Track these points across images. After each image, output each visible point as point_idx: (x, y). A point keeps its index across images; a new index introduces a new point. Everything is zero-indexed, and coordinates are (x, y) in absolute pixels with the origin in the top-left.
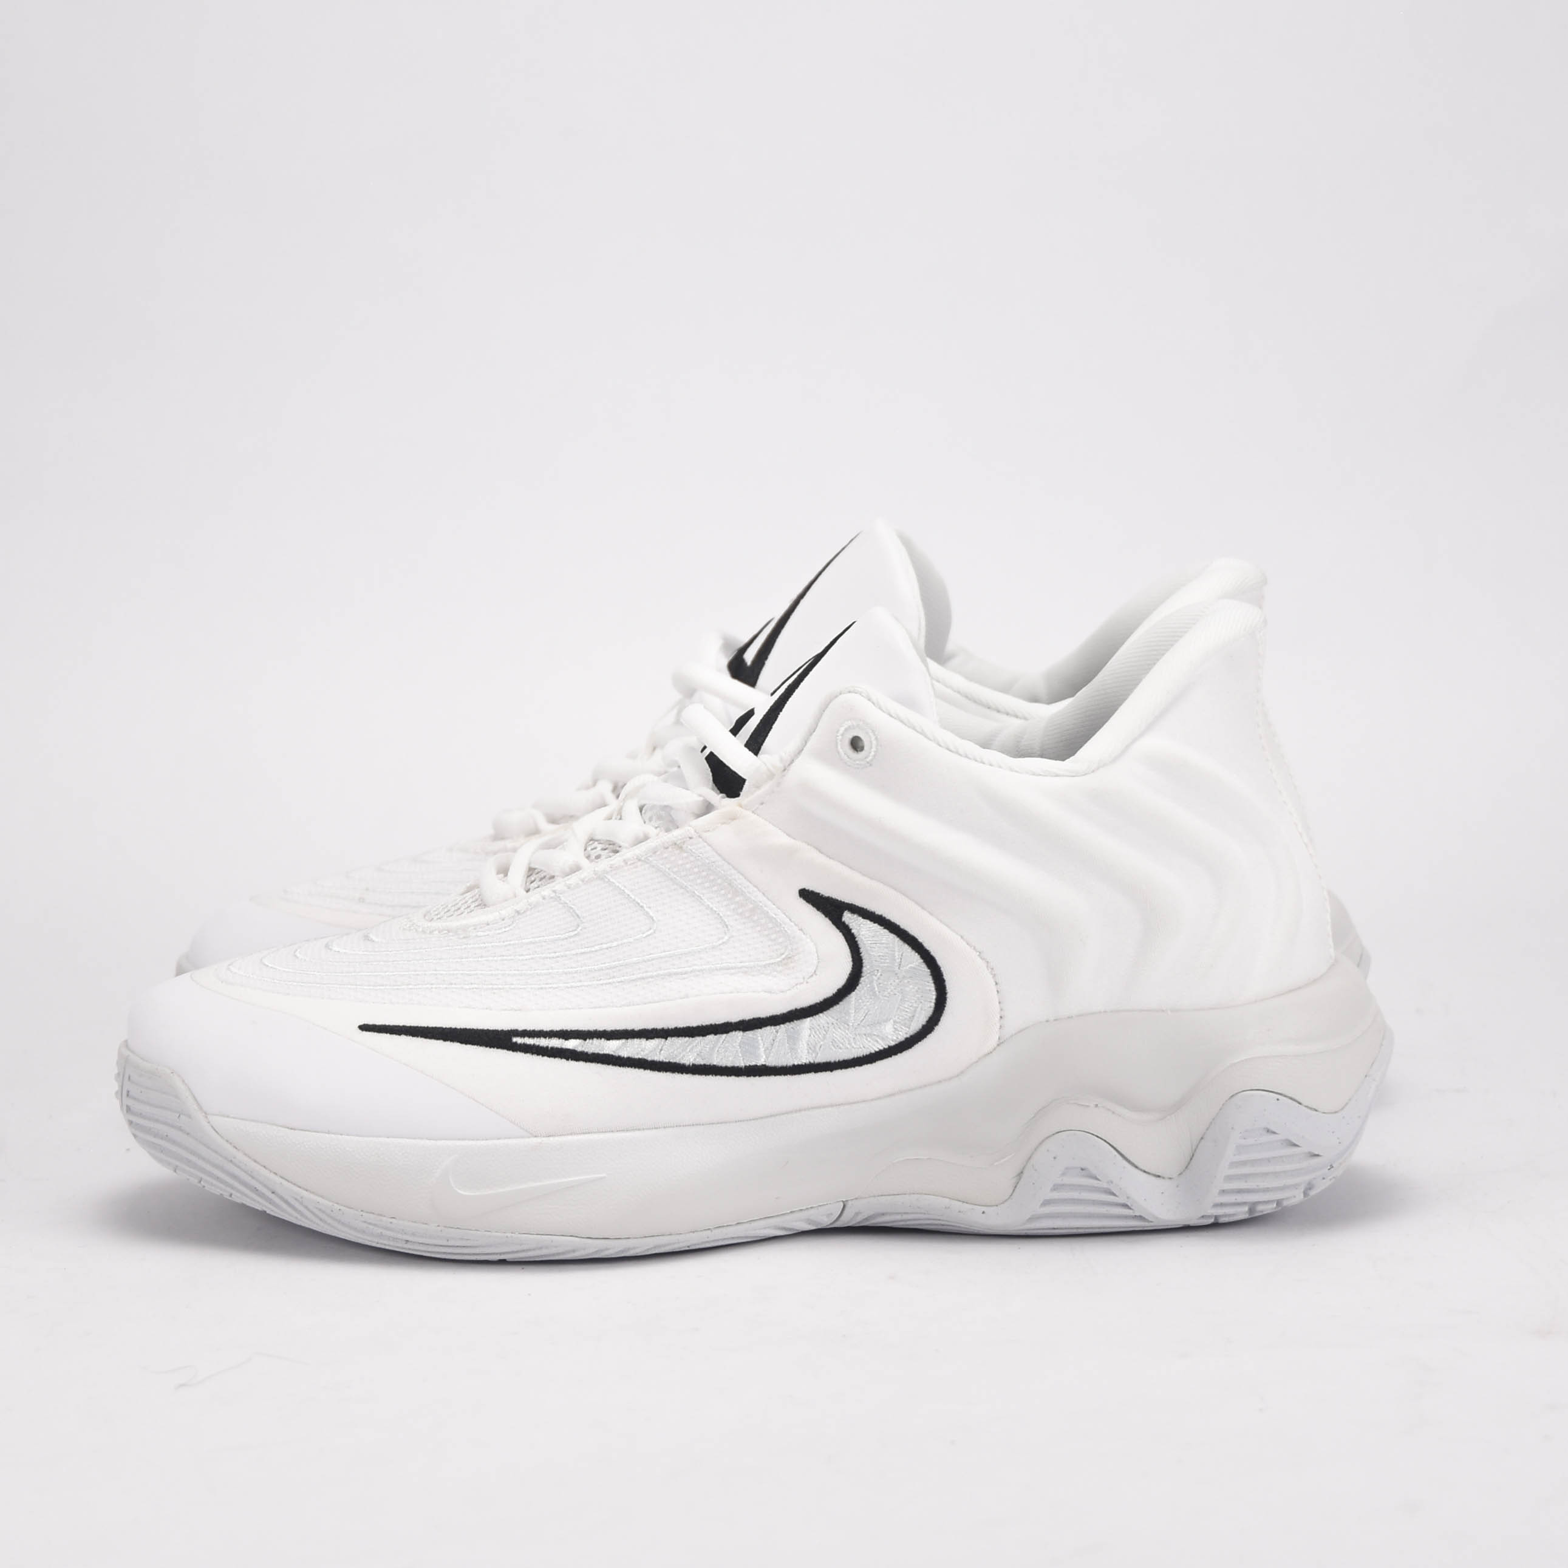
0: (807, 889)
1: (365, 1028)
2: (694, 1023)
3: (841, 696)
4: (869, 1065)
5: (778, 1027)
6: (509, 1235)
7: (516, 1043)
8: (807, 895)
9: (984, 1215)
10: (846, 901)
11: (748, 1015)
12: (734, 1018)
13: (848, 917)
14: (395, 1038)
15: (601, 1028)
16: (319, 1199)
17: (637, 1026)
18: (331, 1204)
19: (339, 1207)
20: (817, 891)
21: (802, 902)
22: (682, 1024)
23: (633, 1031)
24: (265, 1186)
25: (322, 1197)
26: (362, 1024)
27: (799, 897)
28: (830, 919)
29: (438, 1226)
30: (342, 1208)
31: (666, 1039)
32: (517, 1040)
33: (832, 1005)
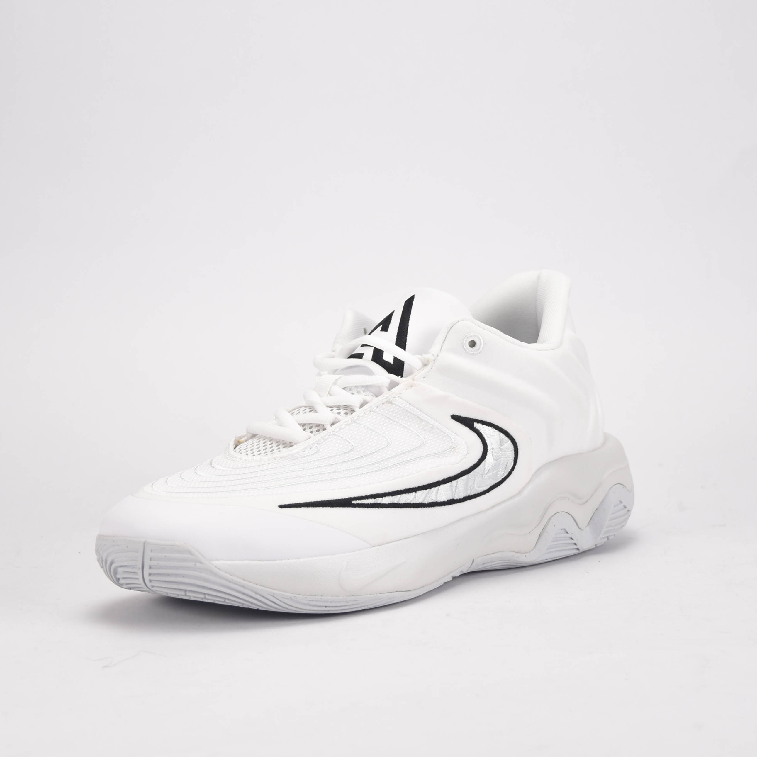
0: (454, 414)
1: (281, 506)
2: (425, 483)
3: (459, 323)
4: (488, 493)
5: (457, 480)
6: (375, 595)
7: (354, 503)
8: (455, 418)
9: (526, 557)
10: (473, 418)
11: (445, 477)
12: (441, 479)
13: (477, 425)
15: (387, 491)
16: (283, 593)
17: (402, 488)
18: (289, 594)
19: (293, 595)
20: (459, 415)
21: (453, 420)
22: (421, 484)
23: (401, 490)
24: (252, 591)
25: (284, 591)
26: (279, 505)
27: (451, 419)
28: (468, 427)
29: (344, 596)
30: (295, 595)
31: (416, 492)
32: (354, 502)
33: (477, 467)
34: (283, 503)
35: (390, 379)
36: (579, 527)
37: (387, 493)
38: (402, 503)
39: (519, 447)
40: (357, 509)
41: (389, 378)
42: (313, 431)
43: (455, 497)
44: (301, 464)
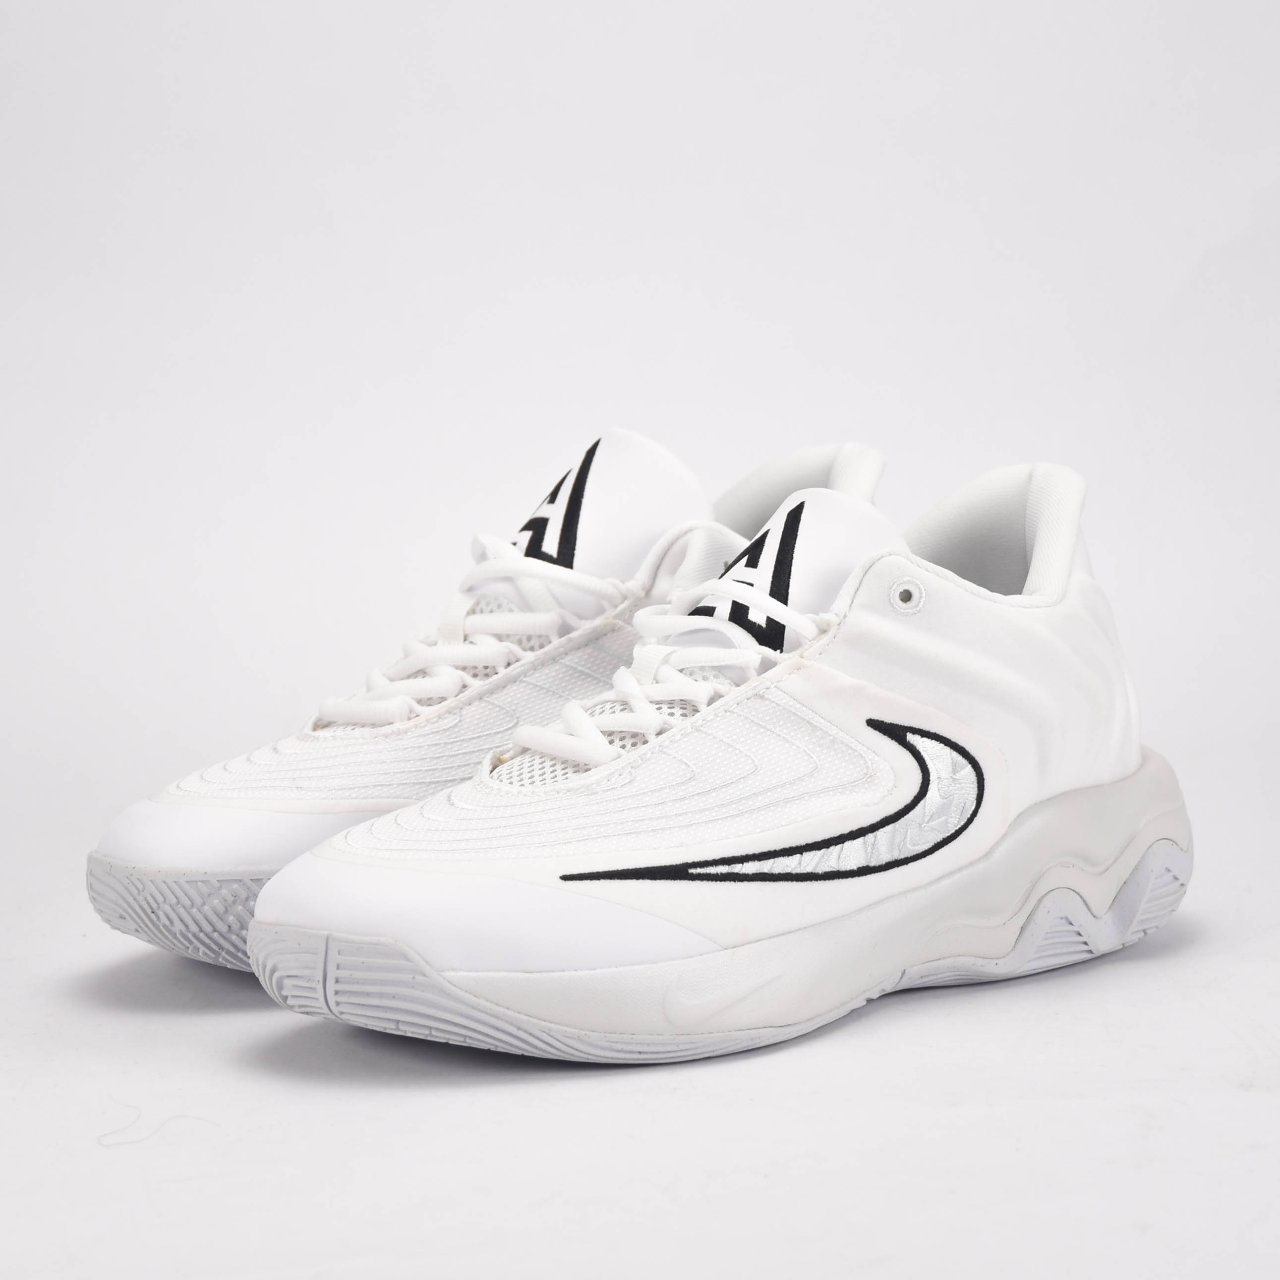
0: (873, 718)
1: (565, 878)
2: (819, 838)
3: (883, 559)
4: (930, 856)
5: (875, 833)
6: (727, 1033)
7: (692, 874)
8: (874, 724)
9: (997, 966)
10: (906, 725)
11: (854, 827)
12: (846, 830)
13: (911, 738)
14: (596, 883)
15: (750, 852)
16: (566, 1029)
17: (778, 847)
18: (577, 1031)
19: (584, 1033)
20: (881, 719)
21: (870, 729)
22: (810, 840)
23: (775, 851)
24: (512, 1024)
25: (568, 1026)
26: (561, 875)
27: (867, 727)
28: (896, 741)
29: (672, 1035)
30: (587, 1033)
31: (802, 854)
32: (692, 871)
33: (910, 811)
34: (568, 873)
35: (761, 656)
36: (1092, 914)
37: (750, 855)
38: (777, 872)
39: (985, 777)
40: (698, 884)
41: (759, 654)
42: (626, 744)
43: (870, 862)
44: (602, 802)
